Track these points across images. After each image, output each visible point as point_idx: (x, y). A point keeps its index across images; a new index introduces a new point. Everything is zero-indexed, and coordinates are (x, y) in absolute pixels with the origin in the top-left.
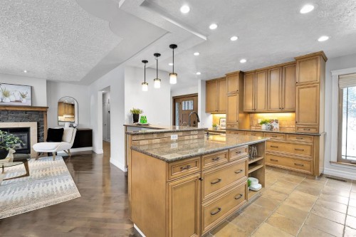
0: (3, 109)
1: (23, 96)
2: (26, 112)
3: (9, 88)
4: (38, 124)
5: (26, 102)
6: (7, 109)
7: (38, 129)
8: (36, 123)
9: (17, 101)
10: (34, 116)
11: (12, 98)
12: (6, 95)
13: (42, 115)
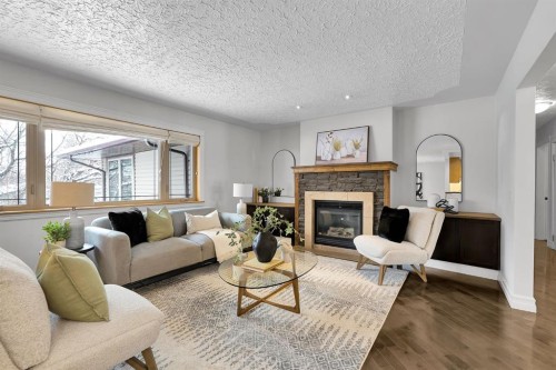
1: (357, 147)
2: (358, 173)
3: (339, 137)
4: (375, 196)
5: (360, 157)
6: (336, 170)
8: (372, 194)
9: (349, 156)
10: (370, 181)
11: (344, 152)
12: (337, 148)
13: (383, 179)
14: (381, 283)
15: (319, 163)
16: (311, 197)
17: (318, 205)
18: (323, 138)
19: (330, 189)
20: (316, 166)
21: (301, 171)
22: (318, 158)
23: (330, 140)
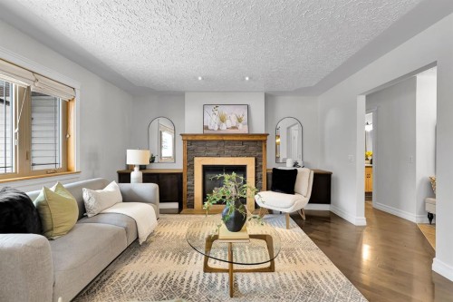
0: (221, 139)
1: (240, 120)
2: (243, 142)
3: (225, 111)
4: (256, 160)
5: (243, 129)
6: (224, 138)
7: (256, 168)
8: (254, 159)
9: (233, 128)
10: (251, 148)
11: (229, 123)
12: (223, 120)
13: (261, 147)
14: (288, 228)
15: (206, 132)
16: (199, 163)
17: (206, 169)
18: (209, 110)
19: (218, 155)
20: (204, 135)
21: (190, 138)
22: (205, 128)
23: (216, 112)
